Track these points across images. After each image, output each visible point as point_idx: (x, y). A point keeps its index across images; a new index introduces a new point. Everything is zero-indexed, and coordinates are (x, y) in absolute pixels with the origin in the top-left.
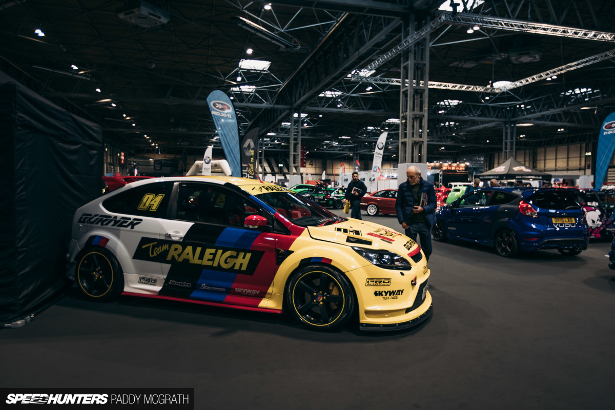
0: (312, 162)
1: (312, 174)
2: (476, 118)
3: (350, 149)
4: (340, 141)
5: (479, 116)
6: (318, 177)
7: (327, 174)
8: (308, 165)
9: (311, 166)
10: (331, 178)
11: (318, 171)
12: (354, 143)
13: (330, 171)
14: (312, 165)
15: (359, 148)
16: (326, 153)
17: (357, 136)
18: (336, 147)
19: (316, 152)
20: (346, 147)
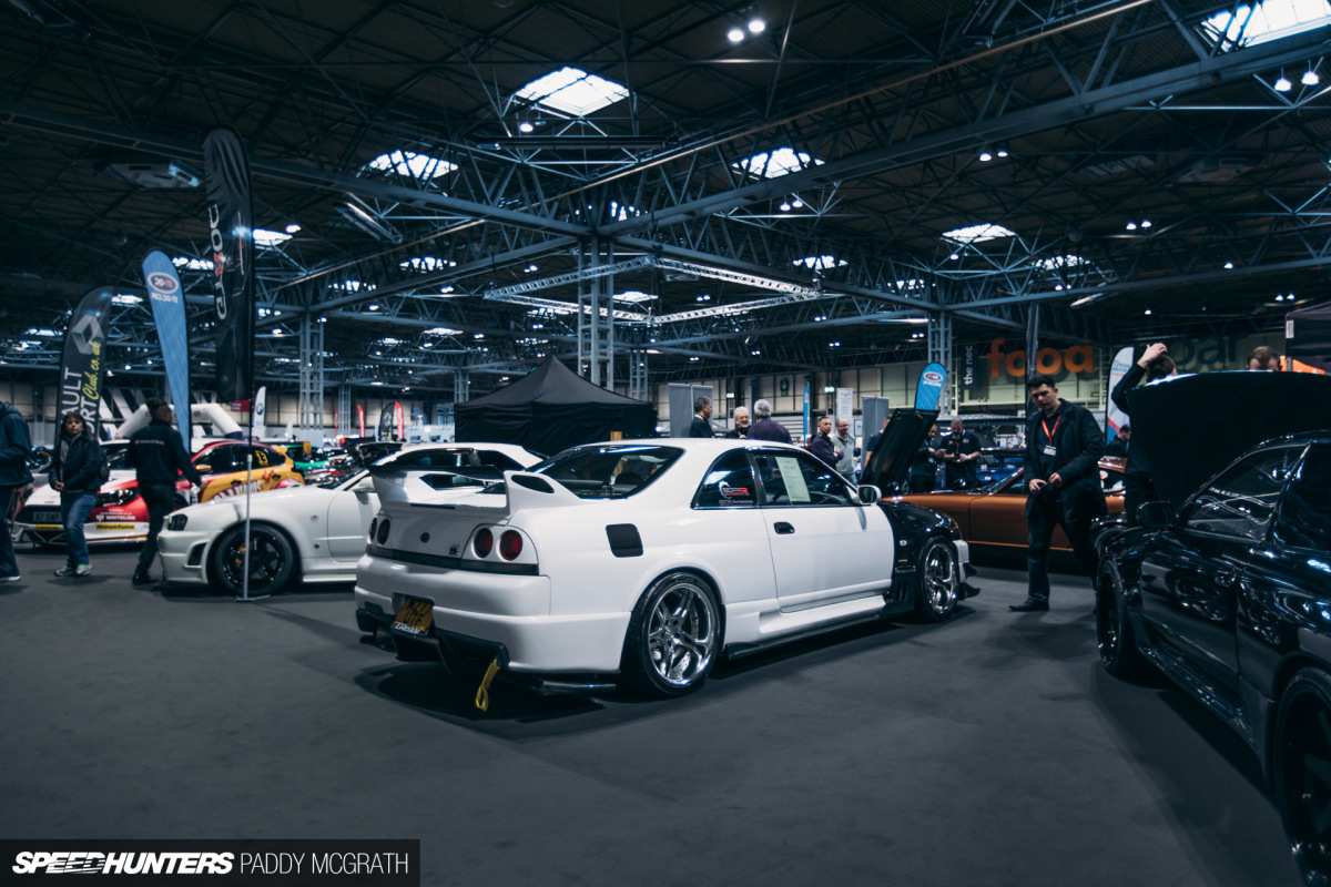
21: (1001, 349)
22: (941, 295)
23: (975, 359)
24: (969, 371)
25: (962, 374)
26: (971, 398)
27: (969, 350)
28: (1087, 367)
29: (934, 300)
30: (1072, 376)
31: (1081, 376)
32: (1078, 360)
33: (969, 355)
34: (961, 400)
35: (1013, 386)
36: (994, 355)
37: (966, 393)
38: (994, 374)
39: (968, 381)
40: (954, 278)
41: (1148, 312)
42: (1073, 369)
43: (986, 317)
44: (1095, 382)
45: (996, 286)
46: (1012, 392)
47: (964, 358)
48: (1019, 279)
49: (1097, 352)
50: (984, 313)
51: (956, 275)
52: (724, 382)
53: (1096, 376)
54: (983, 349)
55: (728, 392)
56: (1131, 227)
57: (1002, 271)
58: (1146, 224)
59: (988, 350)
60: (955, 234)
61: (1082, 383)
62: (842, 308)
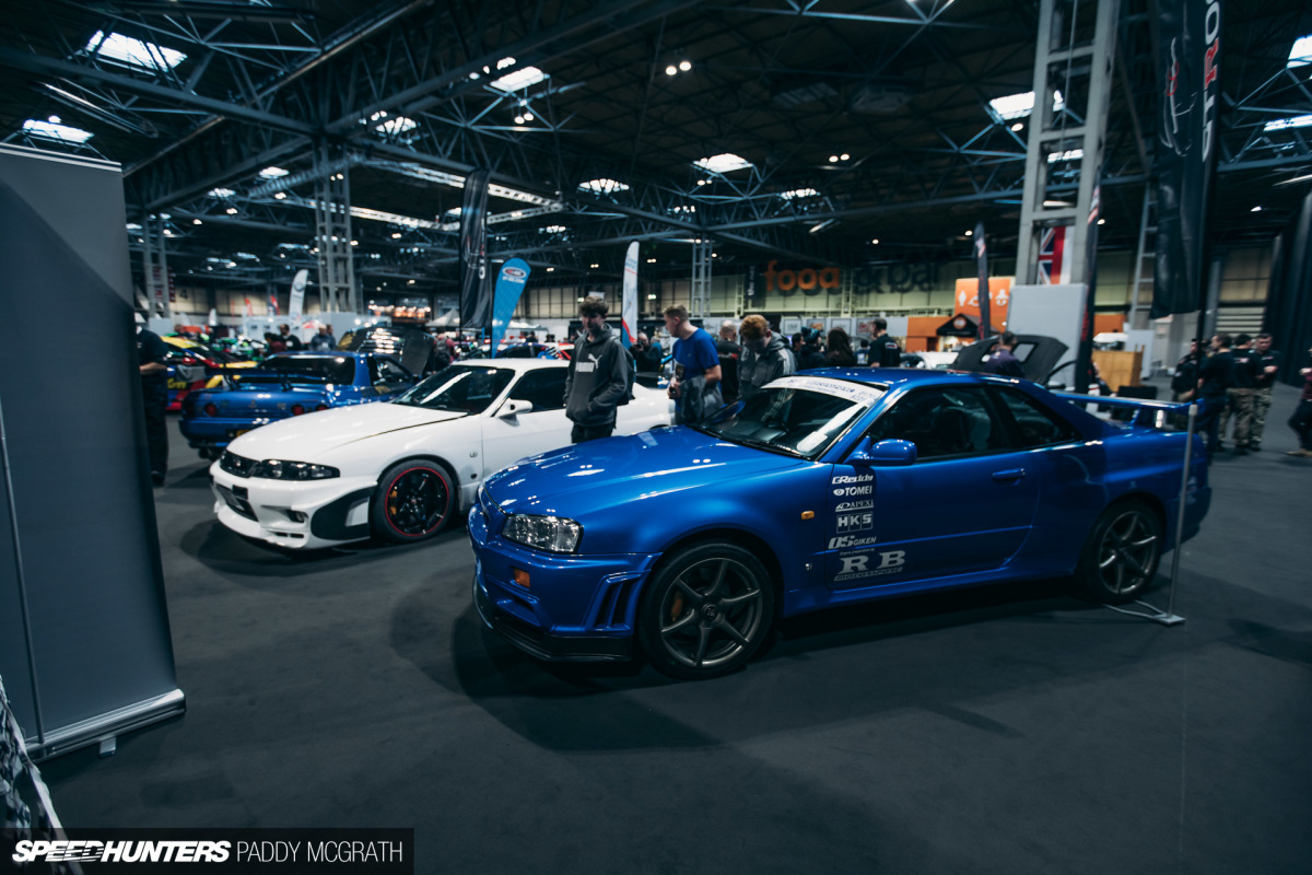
0: (185, 291)
1: (188, 314)
2: (442, 250)
3: (259, 275)
4: (239, 261)
5: (446, 247)
6: (201, 318)
7: (219, 315)
8: (178, 298)
9: (182, 299)
10: (227, 321)
11: (199, 308)
12: (266, 265)
13: (223, 309)
14: (186, 297)
15: (275, 275)
16: (212, 279)
17: (269, 255)
18: (231, 270)
19: (191, 277)
20: (252, 272)
21: (776, 268)
22: (704, 219)
23: (756, 275)
24: (752, 285)
25: (747, 287)
26: (753, 306)
27: (752, 268)
28: (835, 284)
29: (699, 223)
30: (824, 292)
31: (831, 291)
32: (829, 279)
33: (752, 273)
34: (746, 307)
35: (782, 298)
36: (770, 273)
37: (750, 302)
38: (769, 287)
39: (751, 293)
40: (712, 203)
41: (875, 242)
42: (825, 285)
43: (745, 239)
44: (839, 296)
45: (745, 212)
46: (781, 303)
47: (748, 275)
48: (759, 205)
49: (842, 272)
50: (742, 235)
51: (710, 200)
52: (577, 289)
53: (840, 292)
54: (762, 268)
55: (580, 296)
56: (834, 159)
57: (745, 197)
58: (845, 157)
59: (766, 270)
60: (703, 163)
61: (832, 297)
62: (632, 228)
